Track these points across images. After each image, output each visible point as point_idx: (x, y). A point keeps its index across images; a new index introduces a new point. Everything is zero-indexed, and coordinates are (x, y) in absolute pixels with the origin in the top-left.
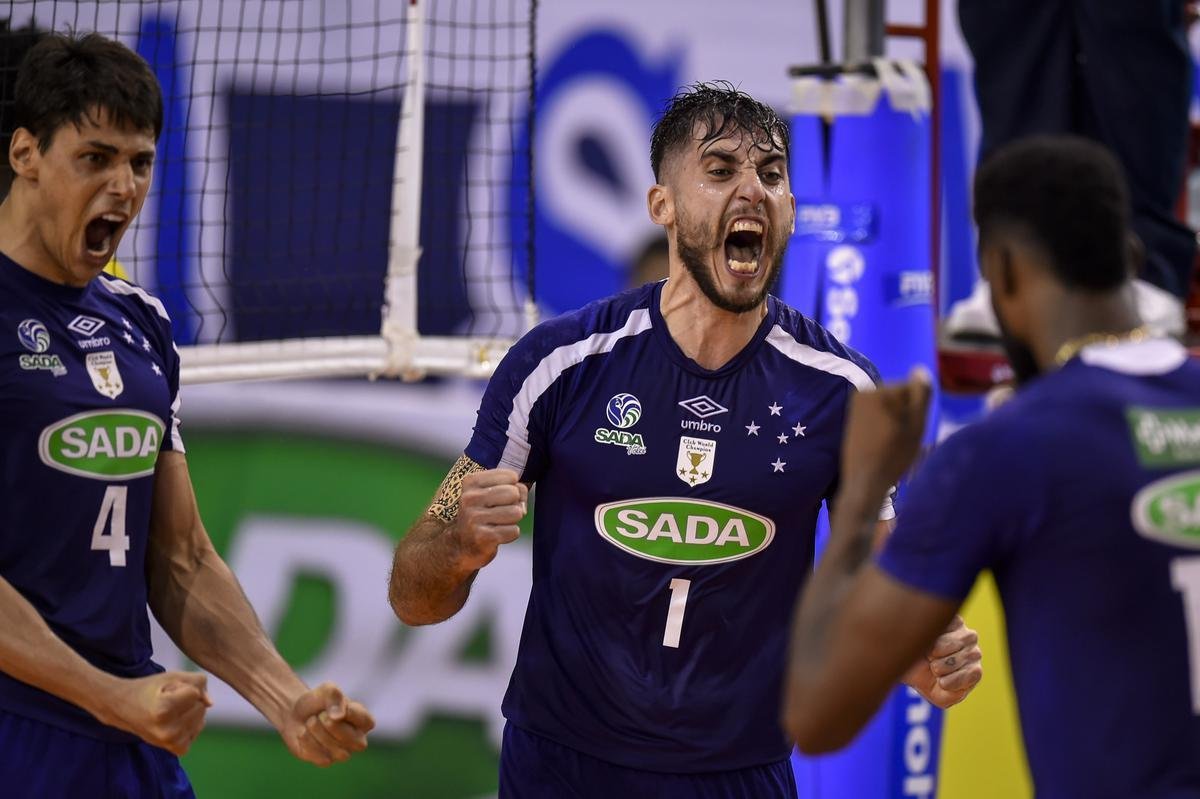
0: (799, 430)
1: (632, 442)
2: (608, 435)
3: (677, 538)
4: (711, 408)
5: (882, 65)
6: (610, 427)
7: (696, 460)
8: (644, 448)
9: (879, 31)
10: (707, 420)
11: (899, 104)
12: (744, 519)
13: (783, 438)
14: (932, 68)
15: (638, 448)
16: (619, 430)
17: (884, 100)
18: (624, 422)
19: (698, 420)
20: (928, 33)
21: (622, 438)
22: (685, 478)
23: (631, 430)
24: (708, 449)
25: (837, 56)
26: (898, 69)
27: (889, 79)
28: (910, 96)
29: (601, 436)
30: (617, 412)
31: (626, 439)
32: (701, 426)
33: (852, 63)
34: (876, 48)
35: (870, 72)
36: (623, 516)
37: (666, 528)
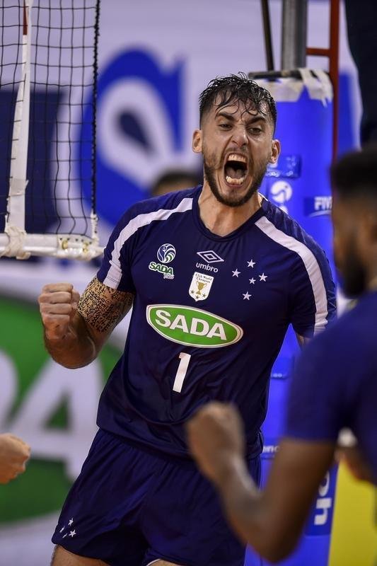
0: (263, 278)
1: (166, 271)
2: (156, 266)
3: (186, 330)
4: (214, 258)
5: (304, 72)
6: (157, 262)
7: (201, 286)
8: (173, 275)
9: (302, 51)
10: (211, 265)
11: (313, 96)
12: (224, 324)
13: (252, 281)
14: (334, 74)
15: (170, 275)
16: (162, 264)
17: (305, 93)
18: (165, 260)
19: (206, 264)
20: (332, 53)
21: (162, 268)
22: (193, 296)
23: (168, 265)
24: (208, 281)
25: (277, 68)
26: (314, 75)
27: (308, 80)
28: (320, 90)
29: (153, 266)
30: (163, 253)
31: (164, 269)
32: (207, 267)
33: (286, 71)
34: (300, 62)
35: (297, 76)
36: (158, 313)
37: (180, 323)
